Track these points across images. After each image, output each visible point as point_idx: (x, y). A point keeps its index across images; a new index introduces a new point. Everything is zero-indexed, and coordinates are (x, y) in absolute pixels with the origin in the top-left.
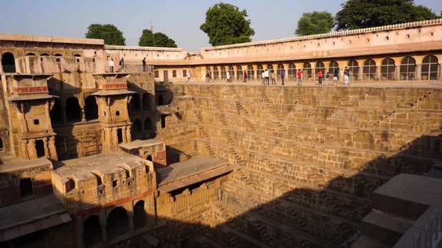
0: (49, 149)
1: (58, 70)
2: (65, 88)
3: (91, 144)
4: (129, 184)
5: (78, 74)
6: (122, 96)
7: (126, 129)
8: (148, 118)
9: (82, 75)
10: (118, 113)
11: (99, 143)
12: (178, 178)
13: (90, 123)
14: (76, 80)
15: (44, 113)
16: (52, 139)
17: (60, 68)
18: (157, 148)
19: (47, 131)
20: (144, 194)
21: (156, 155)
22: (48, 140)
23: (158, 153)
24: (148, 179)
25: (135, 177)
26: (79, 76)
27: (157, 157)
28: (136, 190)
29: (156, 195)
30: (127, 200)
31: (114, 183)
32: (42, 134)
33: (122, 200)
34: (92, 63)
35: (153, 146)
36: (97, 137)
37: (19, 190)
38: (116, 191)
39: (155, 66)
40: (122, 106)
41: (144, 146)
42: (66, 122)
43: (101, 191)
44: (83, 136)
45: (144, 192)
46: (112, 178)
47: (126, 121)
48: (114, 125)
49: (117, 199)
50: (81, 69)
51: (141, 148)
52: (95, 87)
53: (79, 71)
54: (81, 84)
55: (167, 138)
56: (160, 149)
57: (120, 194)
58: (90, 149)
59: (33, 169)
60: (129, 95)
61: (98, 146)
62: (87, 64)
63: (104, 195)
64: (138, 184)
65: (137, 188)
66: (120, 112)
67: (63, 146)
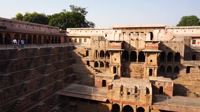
0: (118, 71)
1: (129, 39)
2: (131, 47)
3: (138, 73)
4: (136, 96)
5: (137, 41)
6: (154, 53)
7: (154, 70)
8: (177, 67)
9: (139, 41)
10: (151, 61)
11: (142, 74)
12: (169, 105)
13: (140, 64)
14: (136, 43)
15: (118, 56)
16: (119, 67)
17: (130, 38)
18: (167, 83)
19: (118, 64)
20: (143, 104)
21: (166, 88)
22: (118, 67)
23: (167, 87)
24: (147, 98)
25: (140, 94)
26: (138, 42)
27: (166, 89)
28: (139, 101)
29: (151, 108)
30: (133, 104)
31: (129, 93)
32: (116, 65)
33: (130, 103)
34: (144, 36)
35: (164, 82)
36: (141, 71)
37: (102, 83)
38: (129, 97)
39: (192, 37)
40: (154, 58)
41: (159, 80)
42: (129, 61)
43: (122, 95)
44: (135, 69)
45: (144, 103)
46: (128, 90)
47: (155, 66)
48: (147, 66)
49: (128, 101)
50: (139, 39)
51: (157, 81)
52: (144, 47)
53: (137, 39)
54: (138, 46)
55: (186, 80)
56: (170, 85)
57: (130, 99)
58: (138, 75)
59: (107, 77)
60: (158, 52)
61: (142, 75)
62: (142, 36)
63: (123, 97)
64: (140, 98)
65: (140, 100)
66: (153, 61)
67: (126, 71)
